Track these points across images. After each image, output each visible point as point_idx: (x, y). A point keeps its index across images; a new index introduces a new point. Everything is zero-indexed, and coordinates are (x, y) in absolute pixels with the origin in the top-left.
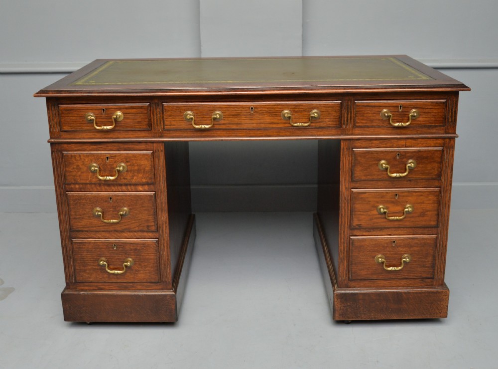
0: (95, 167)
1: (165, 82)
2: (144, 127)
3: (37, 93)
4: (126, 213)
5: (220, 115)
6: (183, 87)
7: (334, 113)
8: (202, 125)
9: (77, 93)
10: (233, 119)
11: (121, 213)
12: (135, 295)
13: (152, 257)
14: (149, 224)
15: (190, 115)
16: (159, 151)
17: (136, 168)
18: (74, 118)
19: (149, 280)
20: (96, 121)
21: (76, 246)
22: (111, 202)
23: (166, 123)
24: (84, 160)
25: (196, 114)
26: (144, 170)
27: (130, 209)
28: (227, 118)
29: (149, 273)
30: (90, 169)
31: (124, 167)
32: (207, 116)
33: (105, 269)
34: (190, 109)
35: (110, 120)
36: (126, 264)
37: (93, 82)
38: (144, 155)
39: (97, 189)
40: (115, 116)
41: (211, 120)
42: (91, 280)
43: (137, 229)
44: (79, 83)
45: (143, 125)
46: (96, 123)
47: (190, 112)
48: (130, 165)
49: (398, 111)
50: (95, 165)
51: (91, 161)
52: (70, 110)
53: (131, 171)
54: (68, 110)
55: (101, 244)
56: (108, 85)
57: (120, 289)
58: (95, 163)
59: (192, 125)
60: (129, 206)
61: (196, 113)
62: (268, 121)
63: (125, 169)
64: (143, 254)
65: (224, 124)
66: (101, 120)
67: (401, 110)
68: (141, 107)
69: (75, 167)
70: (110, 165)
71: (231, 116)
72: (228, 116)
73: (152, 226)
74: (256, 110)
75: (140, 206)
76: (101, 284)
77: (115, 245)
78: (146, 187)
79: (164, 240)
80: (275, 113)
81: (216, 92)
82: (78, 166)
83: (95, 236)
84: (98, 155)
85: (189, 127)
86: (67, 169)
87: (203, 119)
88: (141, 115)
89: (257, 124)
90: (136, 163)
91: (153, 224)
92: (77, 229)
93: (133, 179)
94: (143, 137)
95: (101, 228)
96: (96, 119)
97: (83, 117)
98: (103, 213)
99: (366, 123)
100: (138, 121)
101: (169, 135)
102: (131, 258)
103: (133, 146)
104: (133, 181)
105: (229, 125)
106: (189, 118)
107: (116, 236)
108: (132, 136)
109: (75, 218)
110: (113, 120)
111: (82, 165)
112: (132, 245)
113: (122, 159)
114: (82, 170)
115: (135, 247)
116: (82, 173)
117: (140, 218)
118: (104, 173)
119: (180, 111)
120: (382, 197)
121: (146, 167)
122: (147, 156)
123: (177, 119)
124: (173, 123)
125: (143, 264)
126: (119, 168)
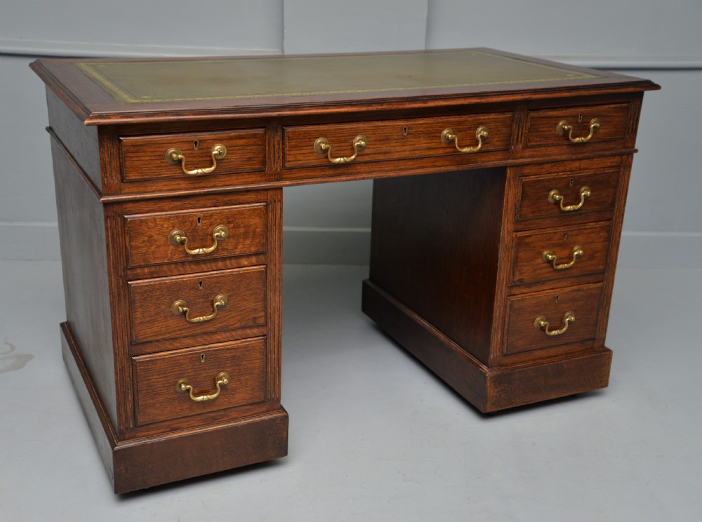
2: (257, 166)
7: (504, 130)
8: (341, 157)
10: (380, 146)
11: (218, 303)
12: (232, 428)
13: (257, 365)
14: (257, 315)
15: (325, 143)
16: (275, 201)
17: (242, 230)
18: (147, 158)
19: (250, 402)
20: (186, 162)
21: (142, 367)
22: (201, 288)
23: (288, 158)
24: (162, 225)
25: (331, 143)
26: (254, 232)
27: (229, 296)
28: (373, 145)
29: (252, 390)
30: (172, 240)
32: (346, 144)
33: (189, 396)
34: (322, 134)
35: (205, 159)
36: (221, 382)
38: (254, 210)
39: (179, 271)
40: (217, 152)
41: (353, 149)
42: (162, 418)
43: (237, 325)
45: (256, 164)
46: (186, 165)
47: (322, 140)
48: (233, 228)
49: (577, 122)
51: (172, 227)
52: (140, 145)
53: (233, 236)
54: (137, 146)
55: (182, 358)
57: (207, 422)
58: (179, 229)
59: (327, 158)
60: (228, 291)
61: (332, 141)
62: (424, 145)
63: (227, 235)
64: (244, 363)
65: (368, 154)
66: (191, 159)
68: (254, 136)
69: (146, 238)
70: (202, 229)
71: (378, 142)
72: (374, 143)
73: (261, 317)
74: (411, 131)
75: (245, 289)
76: (176, 421)
77: (203, 356)
78: (254, 260)
79: (274, 336)
80: (433, 135)
82: (151, 236)
83: (170, 347)
84: (184, 216)
85: (324, 162)
86: (133, 244)
87: (341, 148)
88: (254, 147)
89: (410, 151)
90: (242, 223)
91: (261, 314)
92: (144, 340)
93: (237, 248)
94: (253, 183)
95: (183, 331)
96: (186, 157)
97: (162, 156)
98: (190, 307)
99: (540, 141)
100: (249, 158)
101: (290, 176)
102: (226, 371)
103: (238, 197)
104: (237, 252)
105: (374, 156)
106: (324, 148)
107: (203, 341)
108: (236, 182)
109: (142, 323)
110: (214, 159)
111: (158, 235)
112: (228, 351)
113: (221, 219)
114: (158, 243)
115: (233, 354)
116: (158, 247)
117: (243, 308)
118: (192, 244)
119: (310, 138)
120: (549, 240)
121: (256, 228)
122: (258, 211)
123: (305, 151)
124: (299, 157)
125: (242, 378)
126: (218, 234)
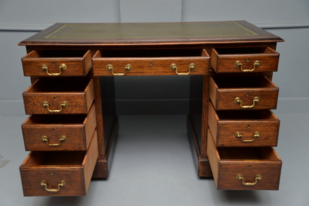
0: (46, 104)
3: (20, 43)
4: (64, 139)
5: (130, 67)
7: (205, 66)
8: (118, 73)
10: (138, 69)
11: (61, 139)
14: (81, 147)
15: (111, 67)
17: (74, 104)
18: (33, 68)
20: (48, 70)
21: (23, 173)
22: (53, 132)
23: (95, 72)
24: (38, 99)
25: (114, 67)
26: (80, 105)
27: (67, 137)
28: (135, 68)
30: (43, 105)
31: (66, 104)
32: (121, 68)
34: (110, 63)
35: (58, 69)
37: (55, 37)
38: (79, 96)
40: (61, 67)
41: (124, 70)
43: (72, 150)
45: (80, 73)
46: (48, 71)
47: (110, 65)
48: (70, 102)
49: (246, 62)
50: (46, 102)
51: (43, 100)
52: (30, 62)
53: (71, 106)
55: (42, 171)
56: (64, 39)
58: (46, 101)
59: (112, 73)
60: (66, 134)
61: (115, 66)
62: (162, 70)
63: (67, 105)
65: (133, 73)
66: (51, 69)
67: (248, 61)
69: (32, 103)
70: (56, 102)
71: (137, 68)
74: (154, 64)
75: (74, 135)
80: (166, 66)
82: (34, 103)
84: (48, 96)
85: (109, 75)
86: (27, 105)
87: (119, 69)
88: (79, 66)
89: (154, 72)
90: (74, 101)
91: (83, 146)
93: (72, 111)
95: (47, 149)
96: (48, 68)
97: (40, 67)
98: (48, 139)
99: (225, 70)
100: (77, 70)
104: (73, 113)
105: (136, 73)
106: (110, 69)
109: (28, 143)
110: (60, 70)
111: (37, 102)
113: (64, 98)
114: (37, 106)
116: (37, 107)
117: (73, 143)
118: (52, 107)
119: (104, 64)
120: (239, 127)
121: (81, 103)
122: (81, 97)
123: (102, 69)
124: (100, 72)
126: (62, 104)
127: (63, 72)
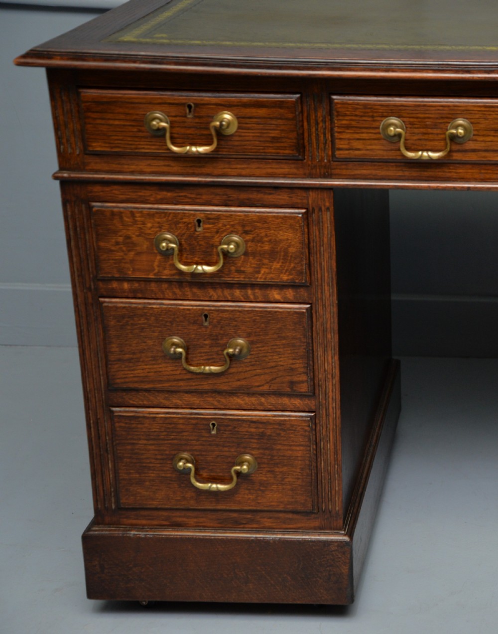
0: (169, 241)
1: (337, 46)
2: (287, 152)
3: (24, 56)
4: (241, 351)
5: (465, 129)
6: (379, 58)
8: (423, 150)
9: (125, 62)
10: (494, 139)
11: (231, 350)
12: (257, 541)
13: (299, 454)
14: (295, 379)
15: (396, 126)
16: (320, 209)
17: (267, 247)
18: (117, 122)
19: (290, 507)
20: (171, 133)
21: (122, 424)
22: (206, 324)
23: (339, 144)
24: (144, 223)
25: (409, 125)
26: (286, 253)
27: (252, 343)
28: (483, 135)
29: (292, 490)
30: (158, 245)
31: (237, 245)
32: (435, 131)
33: (190, 478)
34: (396, 111)
35: (205, 132)
36: (238, 468)
37: (162, 37)
38: (285, 218)
39: (174, 293)
40: (218, 123)
41: (445, 139)
42: (155, 504)
43: (266, 388)
44: (128, 37)
45: (285, 148)
46: (172, 138)
47: (394, 120)
48: (253, 241)
50: (168, 236)
51: (160, 227)
52: (108, 103)
53: (254, 254)
54: (102, 103)
55: (181, 421)
56: (199, 45)
57: (224, 525)
58: (169, 232)
59: (399, 150)
60: (249, 335)
61: (412, 124)
63: (242, 250)
64: (279, 447)
65: (474, 151)
66: (183, 131)
68: (280, 104)
69: (121, 239)
70: (204, 237)
71: (492, 133)
72: (485, 133)
73: (302, 382)
75: (275, 336)
76: (178, 513)
77: (214, 425)
78: (290, 293)
79: (327, 415)
81: (457, 72)
82: (128, 237)
83: (167, 403)
84: (176, 214)
85: (391, 155)
86: (102, 244)
87: (426, 137)
88: (280, 122)
90: (266, 236)
91: (304, 378)
92: (125, 386)
93: (259, 272)
94: (285, 176)
95: (181, 383)
96: (171, 127)
97: (142, 122)
98: (187, 349)
100: (273, 138)
101: (344, 172)
102: (252, 454)
103: (260, 196)
104: (260, 278)
105: (486, 154)
106: (392, 133)
107: (216, 403)
108: (258, 172)
109: (119, 360)
110: (213, 133)
111: (138, 236)
112: (252, 425)
113: (233, 226)
114: (138, 248)
115: (261, 430)
116: (139, 254)
117: (273, 364)
118: (190, 256)
119: (373, 117)
121: (289, 246)
122: (292, 221)
123: (365, 136)
124: (356, 144)
125: (277, 470)
126: (225, 246)
127: (222, 143)
